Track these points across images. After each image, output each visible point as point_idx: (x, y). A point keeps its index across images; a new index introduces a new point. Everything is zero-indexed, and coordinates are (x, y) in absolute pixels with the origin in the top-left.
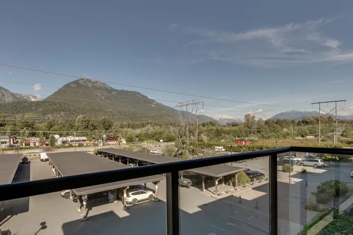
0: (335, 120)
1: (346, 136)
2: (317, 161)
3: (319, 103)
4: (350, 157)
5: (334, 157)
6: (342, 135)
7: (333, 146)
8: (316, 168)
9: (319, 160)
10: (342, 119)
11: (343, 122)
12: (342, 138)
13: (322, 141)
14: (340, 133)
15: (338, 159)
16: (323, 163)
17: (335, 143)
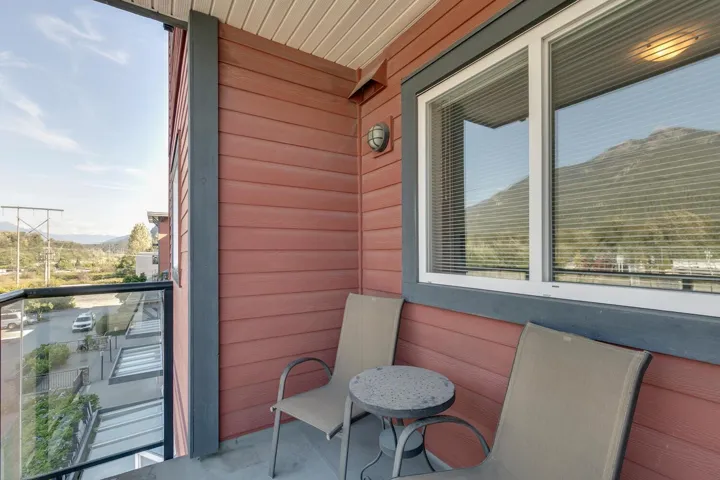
0: (45, 240)
1: (63, 268)
2: (15, 317)
3: (18, 208)
4: (70, 300)
5: (44, 305)
6: (57, 266)
7: (44, 286)
8: (12, 330)
9: (19, 314)
10: (56, 239)
11: (57, 244)
12: (57, 271)
13: (22, 277)
14: (54, 263)
15: (51, 306)
16: (25, 318)
17: (47, 280)
